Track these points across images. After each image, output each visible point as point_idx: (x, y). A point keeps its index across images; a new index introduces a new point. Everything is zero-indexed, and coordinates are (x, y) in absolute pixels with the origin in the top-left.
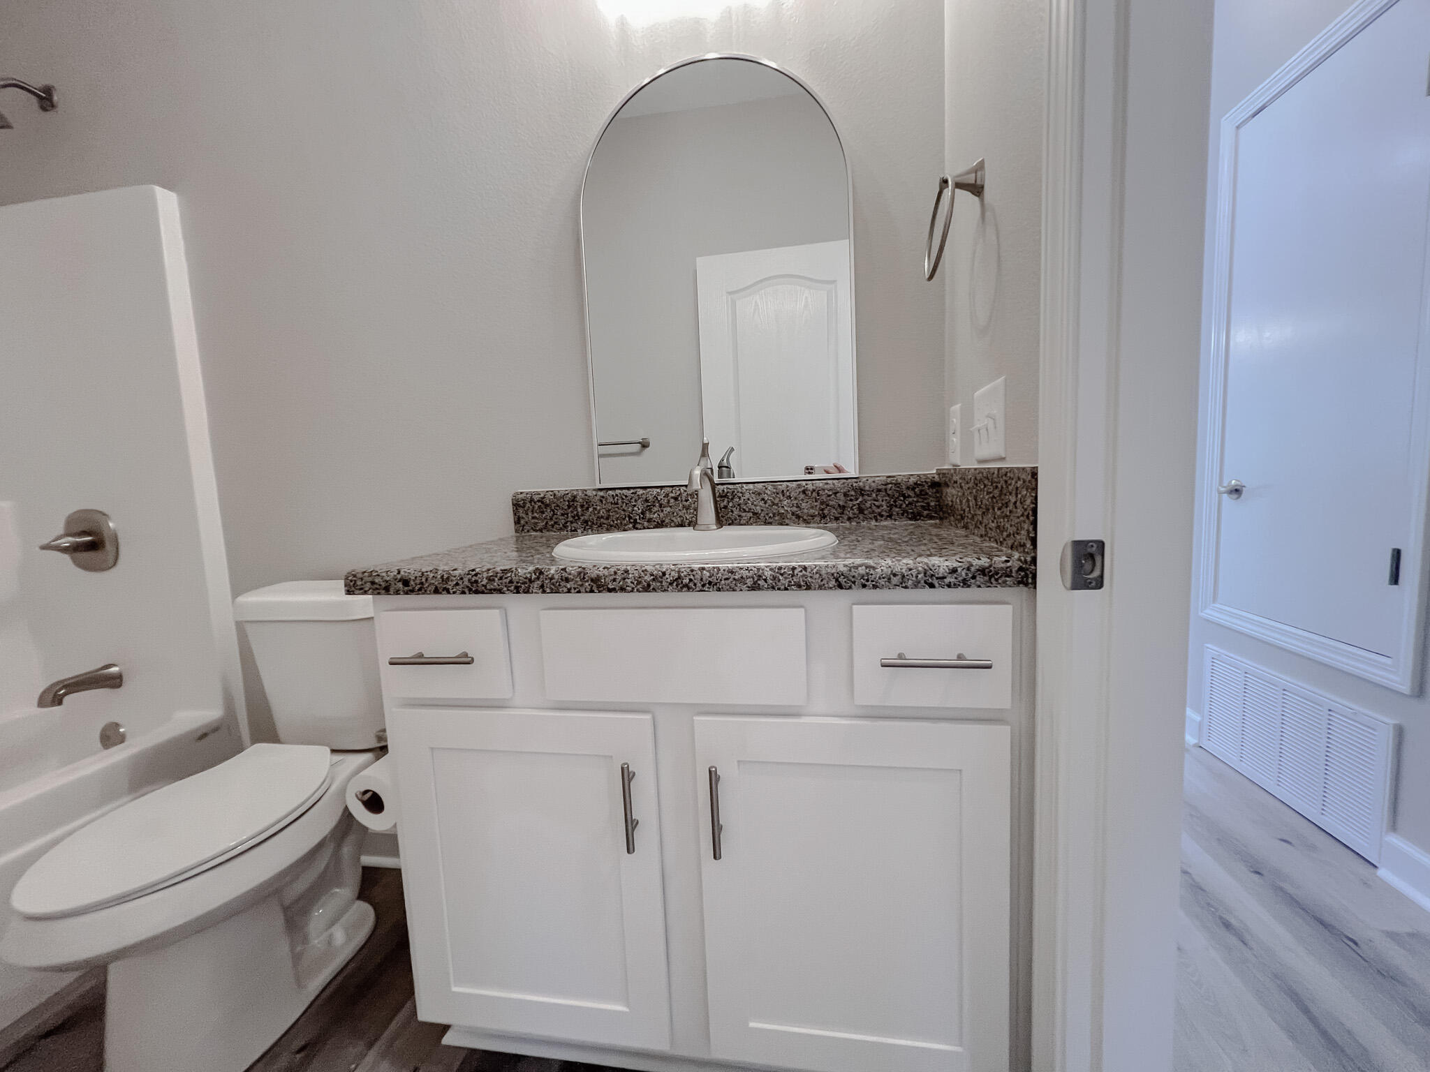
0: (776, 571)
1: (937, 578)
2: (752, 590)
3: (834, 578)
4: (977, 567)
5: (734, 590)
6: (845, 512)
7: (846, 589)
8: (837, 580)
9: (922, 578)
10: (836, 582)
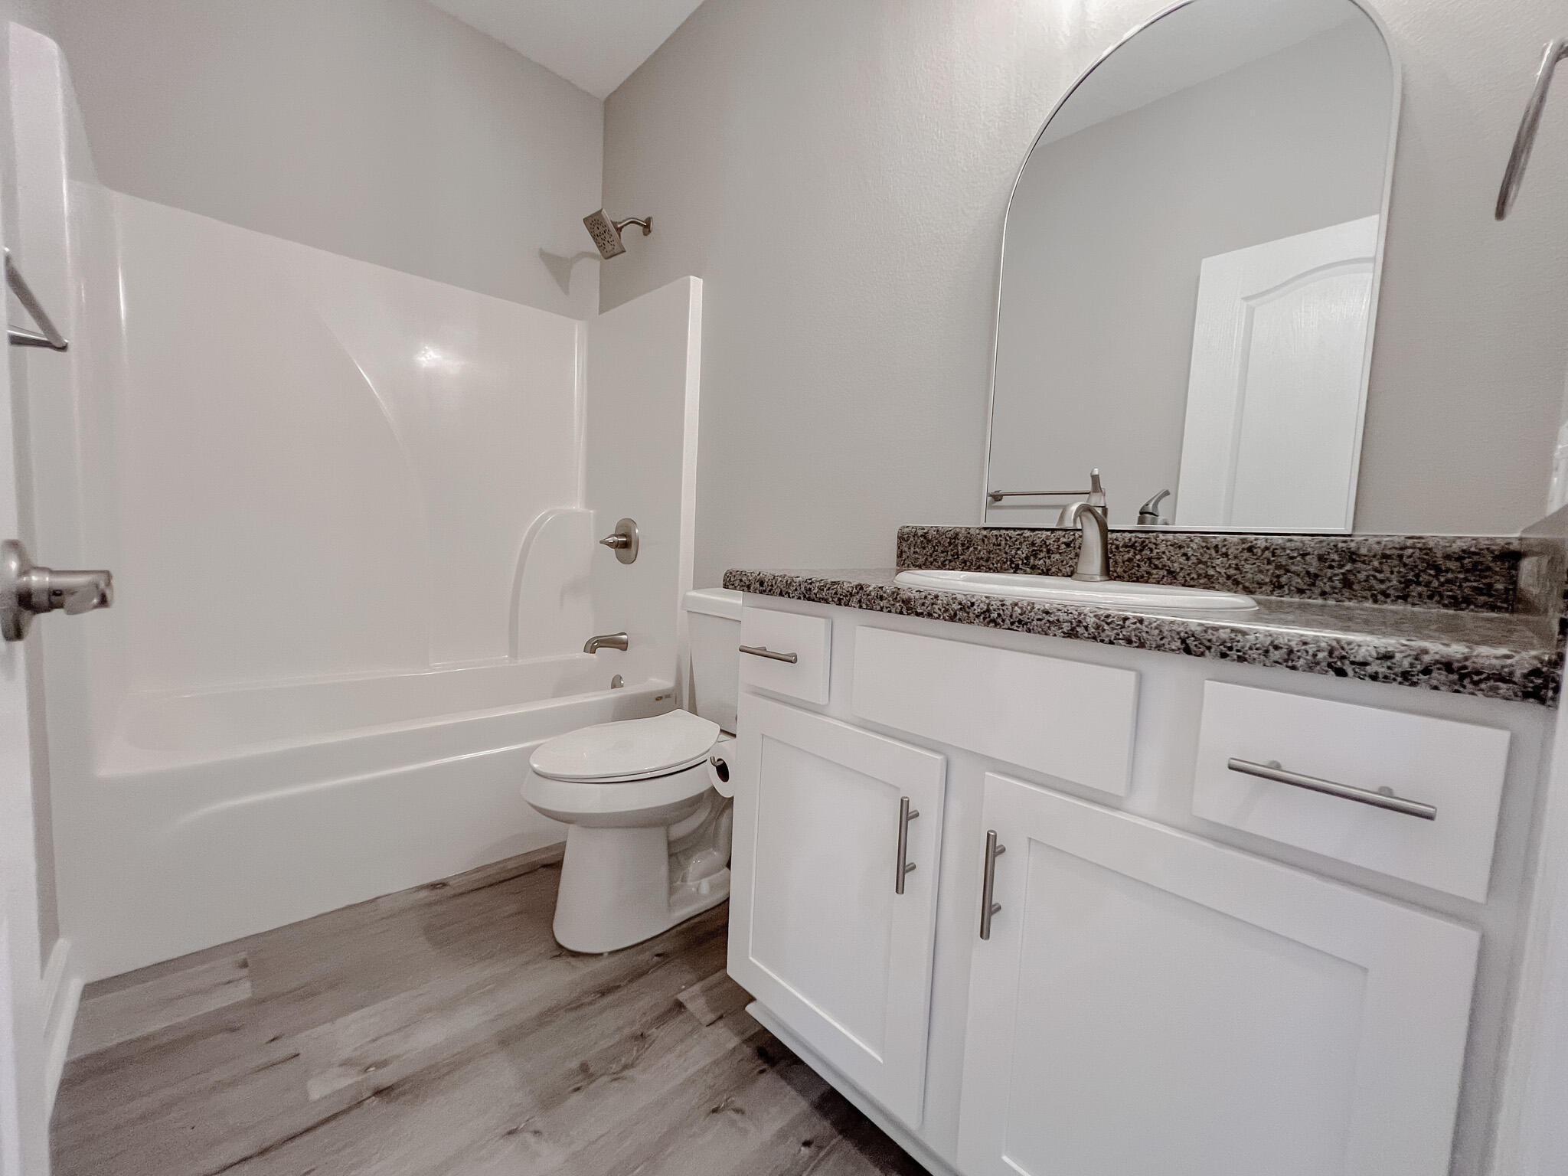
0: (1103, 618)
1: (1353, 663)
2: (1068, 637)
3: (1180, 638)
4: (1437, 657)
5: (1046, 634)
6: (1317, 582)
7: (1195, 655)
8: (1183, 641)
9: (1325, 658)
10: (1182, 643)
